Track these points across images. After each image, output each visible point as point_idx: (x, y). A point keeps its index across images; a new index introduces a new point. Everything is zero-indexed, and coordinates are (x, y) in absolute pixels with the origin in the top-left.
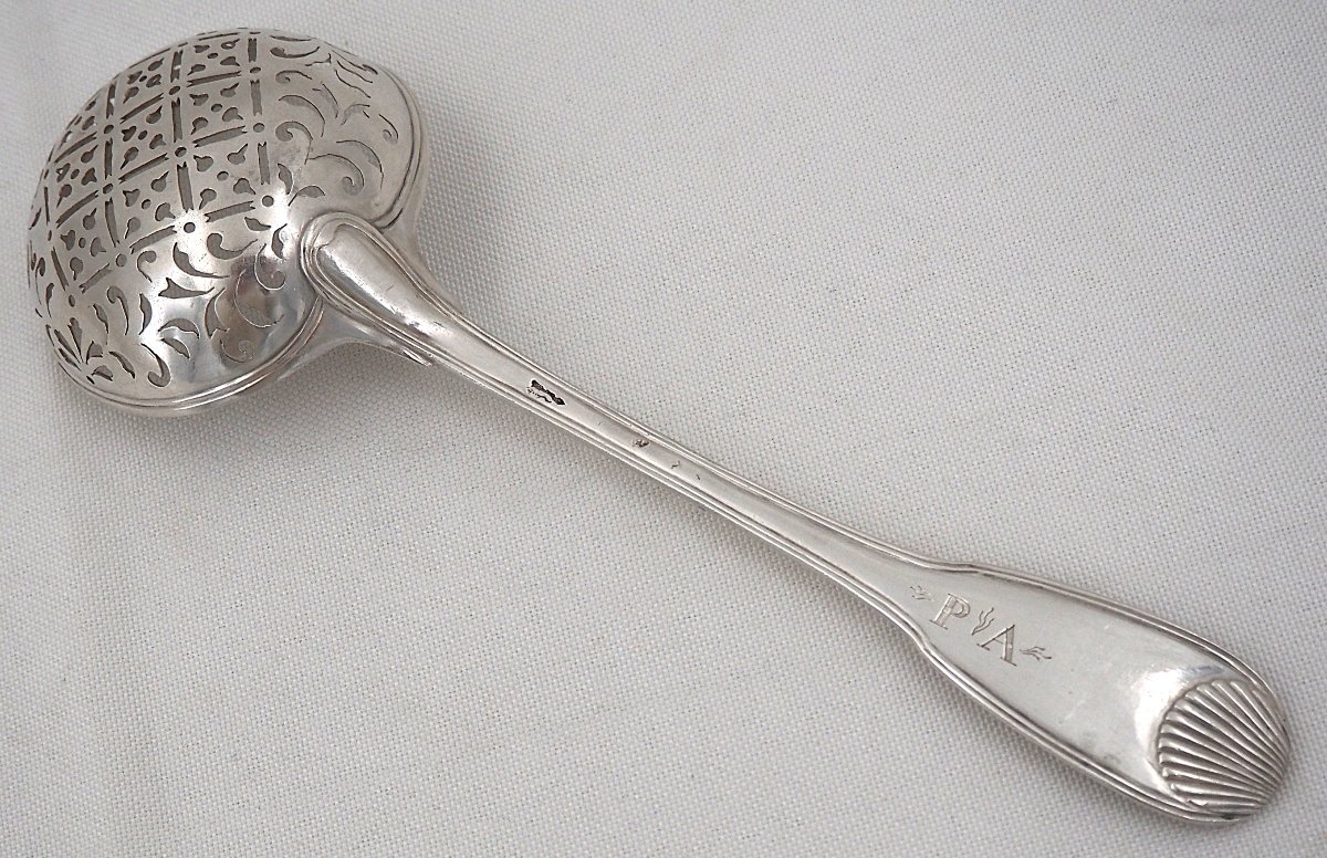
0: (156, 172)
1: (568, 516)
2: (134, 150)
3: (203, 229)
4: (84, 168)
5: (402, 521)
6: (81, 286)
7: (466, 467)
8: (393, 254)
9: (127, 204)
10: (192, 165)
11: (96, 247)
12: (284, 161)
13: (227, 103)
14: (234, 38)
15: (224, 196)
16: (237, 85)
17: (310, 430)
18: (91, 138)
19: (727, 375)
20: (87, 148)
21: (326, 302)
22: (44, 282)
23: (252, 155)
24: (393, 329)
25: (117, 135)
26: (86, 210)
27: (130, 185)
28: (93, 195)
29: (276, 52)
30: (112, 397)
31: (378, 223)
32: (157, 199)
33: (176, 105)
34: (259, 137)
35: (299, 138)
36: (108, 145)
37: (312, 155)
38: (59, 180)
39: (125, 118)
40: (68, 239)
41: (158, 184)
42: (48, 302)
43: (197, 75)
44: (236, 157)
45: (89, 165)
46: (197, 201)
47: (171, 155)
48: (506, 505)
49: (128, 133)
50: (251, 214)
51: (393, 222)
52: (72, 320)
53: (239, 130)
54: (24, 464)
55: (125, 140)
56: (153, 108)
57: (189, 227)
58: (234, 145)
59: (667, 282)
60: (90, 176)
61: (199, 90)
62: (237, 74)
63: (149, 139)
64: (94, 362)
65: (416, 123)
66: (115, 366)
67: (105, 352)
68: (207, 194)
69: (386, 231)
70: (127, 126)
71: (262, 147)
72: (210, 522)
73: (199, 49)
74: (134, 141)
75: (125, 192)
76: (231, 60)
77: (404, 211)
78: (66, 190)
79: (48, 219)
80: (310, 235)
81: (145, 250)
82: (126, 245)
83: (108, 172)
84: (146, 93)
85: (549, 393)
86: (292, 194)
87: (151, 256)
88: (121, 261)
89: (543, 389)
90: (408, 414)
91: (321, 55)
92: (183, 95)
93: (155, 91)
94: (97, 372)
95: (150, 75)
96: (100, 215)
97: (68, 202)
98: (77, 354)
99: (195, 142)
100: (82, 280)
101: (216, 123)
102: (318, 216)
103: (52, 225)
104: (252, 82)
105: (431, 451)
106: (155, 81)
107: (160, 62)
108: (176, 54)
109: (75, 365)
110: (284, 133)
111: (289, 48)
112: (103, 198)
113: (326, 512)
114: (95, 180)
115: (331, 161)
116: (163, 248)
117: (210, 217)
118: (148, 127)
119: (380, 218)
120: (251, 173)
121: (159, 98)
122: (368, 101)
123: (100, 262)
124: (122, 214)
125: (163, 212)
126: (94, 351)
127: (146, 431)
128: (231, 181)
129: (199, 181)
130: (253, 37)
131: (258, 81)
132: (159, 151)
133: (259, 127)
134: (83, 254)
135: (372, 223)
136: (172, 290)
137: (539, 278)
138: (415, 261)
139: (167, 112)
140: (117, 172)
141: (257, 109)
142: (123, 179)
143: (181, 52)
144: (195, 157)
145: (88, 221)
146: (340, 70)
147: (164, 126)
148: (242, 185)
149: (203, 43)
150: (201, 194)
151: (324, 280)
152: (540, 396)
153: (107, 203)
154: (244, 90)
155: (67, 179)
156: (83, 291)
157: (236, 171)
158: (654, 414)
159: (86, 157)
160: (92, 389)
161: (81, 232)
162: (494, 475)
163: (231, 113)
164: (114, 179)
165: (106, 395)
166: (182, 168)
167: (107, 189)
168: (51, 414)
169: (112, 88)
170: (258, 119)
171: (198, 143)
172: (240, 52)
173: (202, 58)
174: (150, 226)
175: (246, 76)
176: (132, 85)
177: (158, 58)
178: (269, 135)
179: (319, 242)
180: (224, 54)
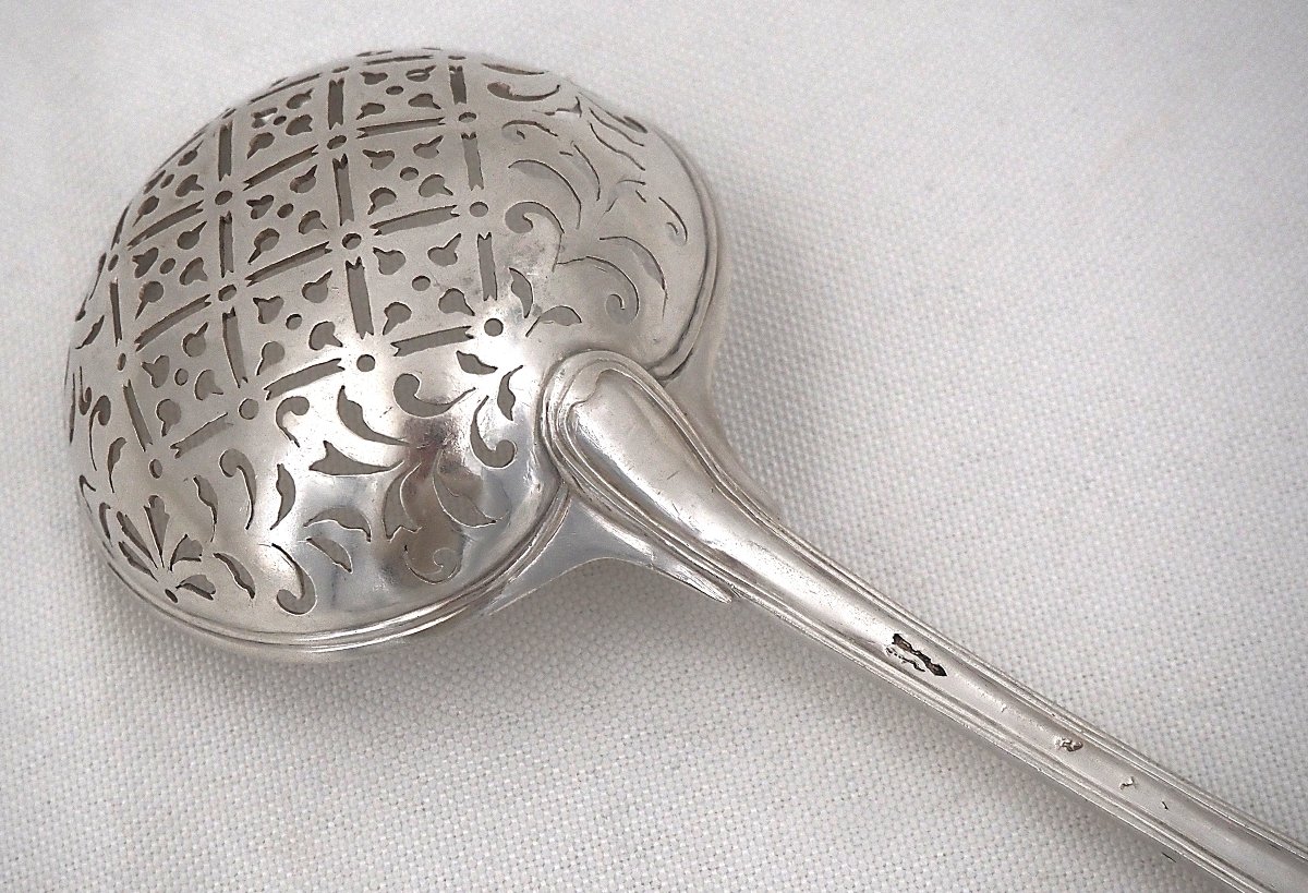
0: (312, 271)
1: (940, 854)
2: (270, 234)
3: (387, 367)
4: (184, 257)
5: (666, 848)
6: (174, 447)
7: (770, 766)
8: (679, 418)
9: (261, 320)
10: (371, 264)
11: (205, 387)
12: (519, 263)
13: (426, 168)
14: (426, 64)
15: (425, 316)
16: (439, 139)
17: (515, 692)
18: (193, 209)
19: (1193, 639)
20: (189, 224)
21: (575, 493)
22: (106, 435)
23: (468, 251)
24: (673, 541)
25: (239, 208)
26: (191, 324)
27: (266, 289)
28: (203, 302)
29: (495, 88)
30: (206, 625)
31: (659, 371)
32: (313, 315)
33: (340, 165)
34: (480, 225)
35: (543, 229)
36: (225, 222)
37: (564, 257)
38: (139, 273)
39: (251, 182)
40: (156, 371)
41: (315, 291)
42: (111, 467)
43: (372, 119)
44: (443, 254)
45: (191, 254)
46: (378, 320)
47: (336, 244)
48: (837, 832)
49: (258, 206)
50: (468, 347)
51: (678, 370)
52: (153, 499)
53: (446, 213)
54: (43, 723)
55: (254, 215)
56: (301, 169)
57: (366, 363)
58: (440, 234)
59: (1092, 485)
60: (194, 269)
61: (379, 143)
62: (437, 121)
63: (296, 216)
64: (185, 569)
65: (710, 214)
66: (222, 577)
67: (207, 554)
68: (397, 312)
69: (670, 382)
70: (257, 193)
71: (484, 241)
72: (349, 833)
73: (370, 78)
74: (270, 219)
75: (256, 300)
76: (423, 99)
77: (696, 352)
78: (151, 292)
79: (118, 335)
80: (557, 386)
81: (288, 394)
82: (258, 387)
83: (226, 265)
84: (286, 145)
85: (920, 655)
86: (532, 319)
87: (301, 406)
88: (248, 410)
89: (910, 649)
90: (674, 674)
91: (565, 98)
92: (353, 149)
93: (301, 141)
94: (187, 585)
95: (292, 115)
96: (214, 334)
97: (156, 311)
98: (155, 553)
99: (374, 226)
100: (177, 435)
101: (408, 199)
102: (571, 355)
103: (127, 345)
104: (464, 136)
105: (712, 737)
106: (302, 124)
107: (307, 95)
108: (332, 84)
109: (147, 570)
110: (519, 220)
111: (518, 85)
112: (219, 308)
113: (541, 828)
114: (205, 278)
115: (590, 267)
116: (321, 394)
117: (402, 347)
118: (294, 198)
119: (659, 363)
120: (468, 281)
121: (310, 153)
122: (643, 176)
123: (212, 409)
124: (253, 336)
125: (323, 335)
126: (187, 551)
127: (243, 679)
128: (434, 293)
129: (382, 290)
130: (456, 64)
131: (474, 135)
132: (314, 238)
133: (478, 208)
134: (185, 396)
135: (649, 369)
136: (333, 461)
137: (884, 467)
138: (709, 432)
139: (326, 175)
140: (242, 269)
141: (475, 179)
142: (253, 279)
143: (342, 82)
144: (376, 250)
145: (192, 343)
146: (596, 123)
147: (322, 195)
148: (453, 300)
149: (376, 69)
150: (386, 311)
151: (575, 458)
152: (906, 660)
153: (225, 316)
154: (451, 147)
155: (154, 272)
156: (178, 455)
157: (443, 276)
158: (1076, 696)
159: (187, 240)
160: (173, 611)
161: (179, 359)
162: (816, 781)
163: (433, 184)
164: (238, 277)
165: (196, 621)
166: (354, 267)
167: (226, 292)
168: (89, 645)
169: (225, 132)
170: (478, 195)
171: (380, 228)
172: (439, 88)
173: (376, 93)
174: (299, 357)
175: (453, 126)
176: (260, 130)
177: (302, 88)
178: (495, 221)
179: (570, 399)
180: (413, 89)
